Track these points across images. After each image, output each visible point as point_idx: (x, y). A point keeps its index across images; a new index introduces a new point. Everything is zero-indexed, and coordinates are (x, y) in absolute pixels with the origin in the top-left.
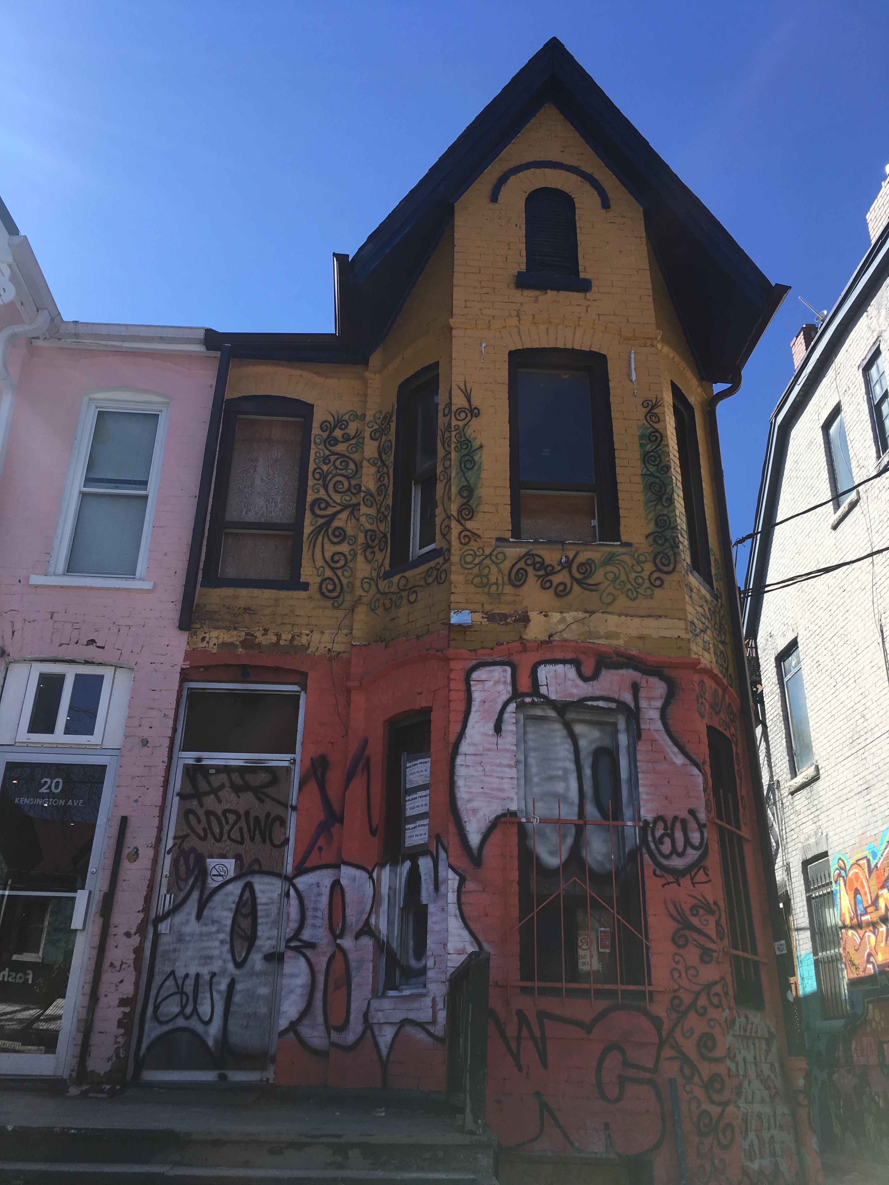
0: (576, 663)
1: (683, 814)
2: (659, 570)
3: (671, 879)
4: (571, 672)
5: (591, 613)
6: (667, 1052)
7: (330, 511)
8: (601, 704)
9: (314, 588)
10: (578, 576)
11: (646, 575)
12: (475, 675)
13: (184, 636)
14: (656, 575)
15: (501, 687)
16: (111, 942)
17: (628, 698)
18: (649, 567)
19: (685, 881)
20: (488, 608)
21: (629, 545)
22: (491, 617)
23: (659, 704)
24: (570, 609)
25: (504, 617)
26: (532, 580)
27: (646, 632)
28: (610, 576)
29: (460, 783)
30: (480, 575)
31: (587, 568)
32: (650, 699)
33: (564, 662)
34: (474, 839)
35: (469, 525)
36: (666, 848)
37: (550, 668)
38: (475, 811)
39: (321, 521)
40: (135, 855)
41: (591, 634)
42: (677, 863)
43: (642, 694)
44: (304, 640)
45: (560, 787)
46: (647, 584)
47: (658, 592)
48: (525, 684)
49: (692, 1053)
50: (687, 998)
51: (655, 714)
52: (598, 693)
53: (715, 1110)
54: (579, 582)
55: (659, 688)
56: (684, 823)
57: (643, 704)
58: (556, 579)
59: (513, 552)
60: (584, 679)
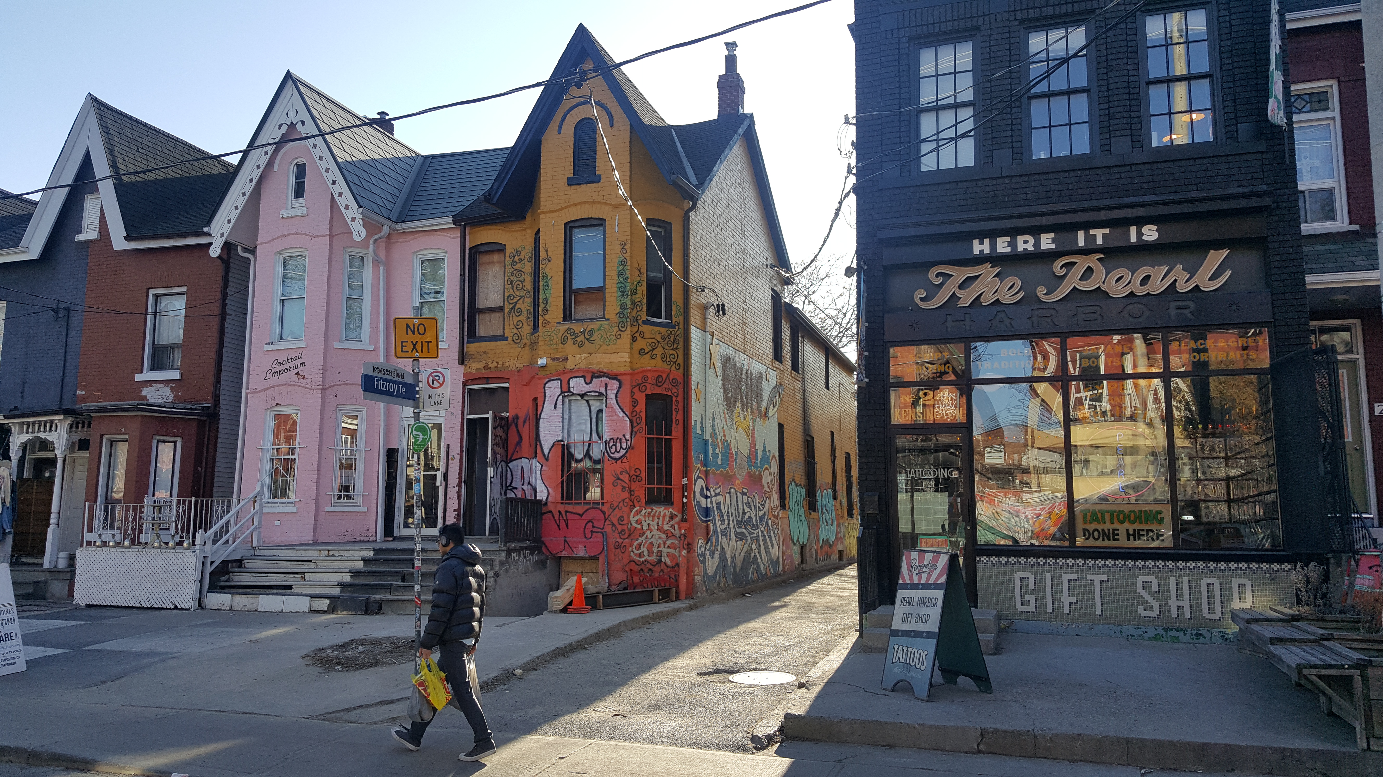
0: (584, 377)
1: (621, 436)
2: (620, 330)
3: (614, 461)
4: (582, 380)
5: (591, 354)
6: (607, 522)
7: (515, 300)
8: (592, 394)
9: (510, 339)
10: (588, 337)
11: (614, 333)
12: (547, 386)
13: (462, 367)
14: (619, 333)
15: (556, 390)
16: (448, 490)
17: (603, 390)
18: (616, 329)
19: (619, 462)
20: (552, 355)
21: (608, 319)
22: (554, 360)
23: (615, 392)
24: (584, 352)
25: (558, 359)
26: (570, 341)
27: (612, 360)
28: (600, 336)
29: (541, 429)
30: (550, 340)
31: (591, 332)
32: (612, 390)
33: (579, 377)
34: (546, 452)
35: (546, 317)
36: (613, 450)
37: (574, 380)
38: (547, 441)
39: (512, 306)
40: (453, 458)
41: (591, 364)
42: (617, 455)
43: (608, 388)
44: (507, 364)
45: (583, 427)
46: (614, 338)
47: (618, 340)
48: (565, 389)
49: (616, 522)
50: (615, 505)
51: (613, 396)
52: (592, 390)
53: (620, 541)
54: (588, 339)
55: (616, 384)
56: (621, 440)
57: (609, 392)
58: (579, 339)
59: (564, 327)
60: (587, 384)
